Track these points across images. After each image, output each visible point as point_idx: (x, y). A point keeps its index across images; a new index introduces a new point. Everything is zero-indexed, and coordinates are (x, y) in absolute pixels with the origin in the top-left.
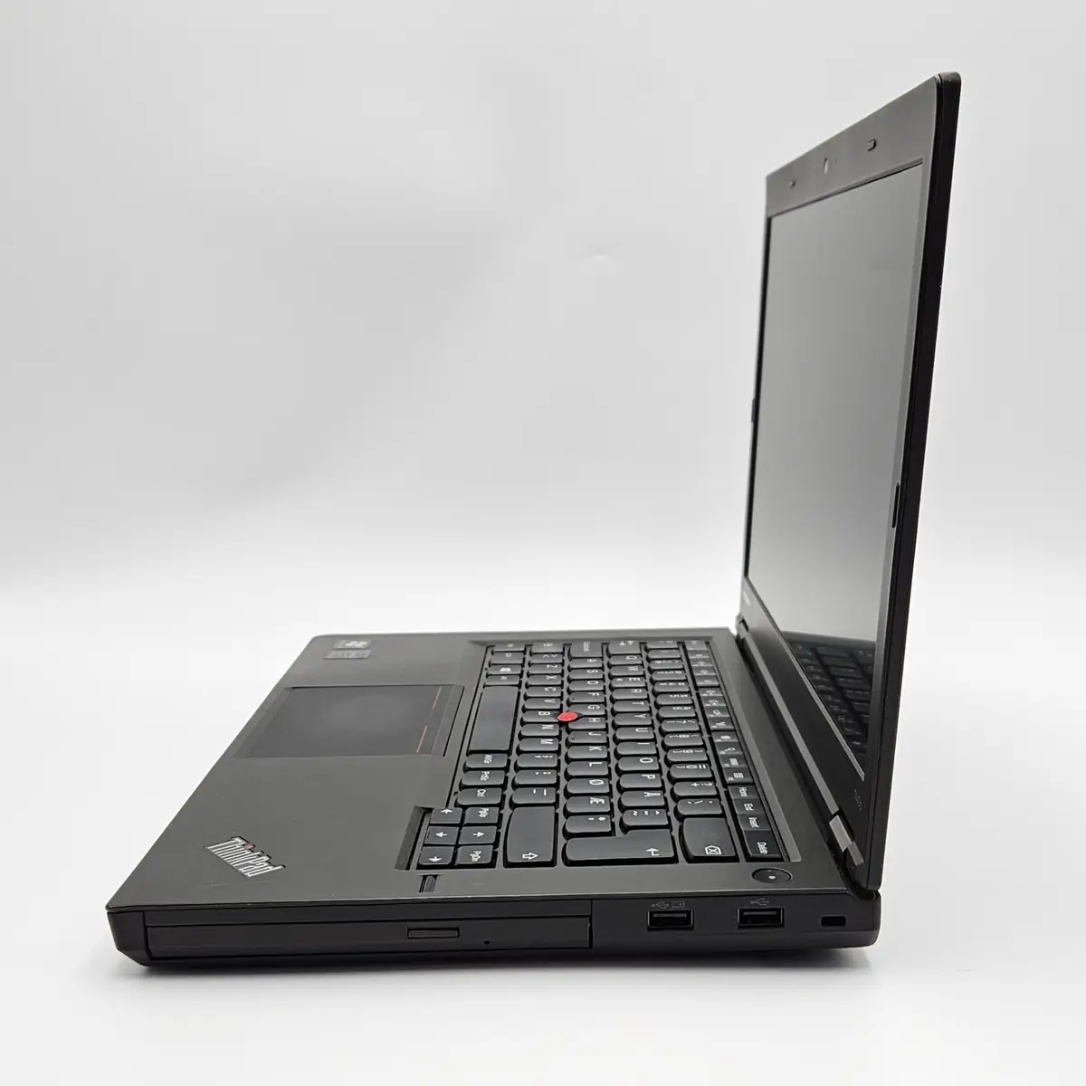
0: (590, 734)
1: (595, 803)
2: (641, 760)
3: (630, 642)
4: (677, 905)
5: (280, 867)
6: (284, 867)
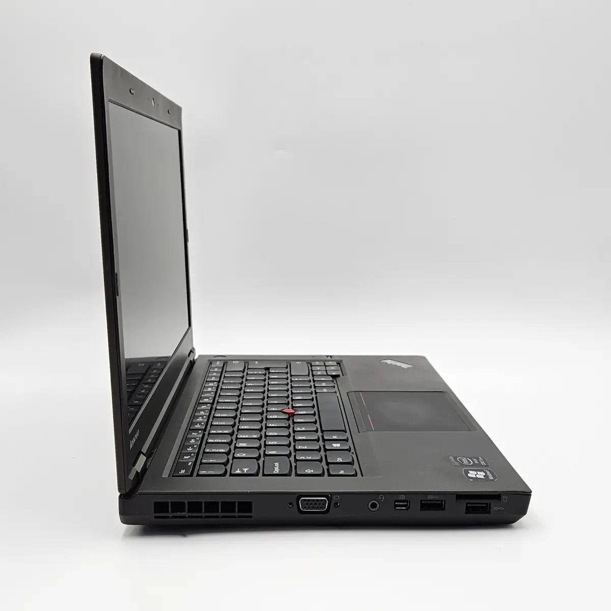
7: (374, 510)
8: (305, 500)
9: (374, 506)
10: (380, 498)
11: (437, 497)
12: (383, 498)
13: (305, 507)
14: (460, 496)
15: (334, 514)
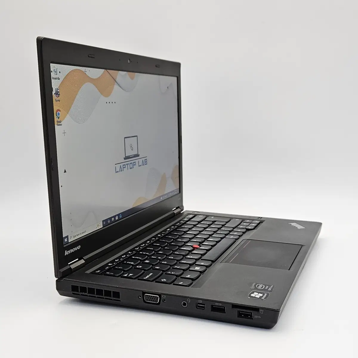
7: (185, 306)
8: (147, 295)
9: (185, 304)
10: (188, 300)
11: (220, 304)
12: (190, 301)
13: (147, 300)
14: (235, 306)
15: (162, 306)
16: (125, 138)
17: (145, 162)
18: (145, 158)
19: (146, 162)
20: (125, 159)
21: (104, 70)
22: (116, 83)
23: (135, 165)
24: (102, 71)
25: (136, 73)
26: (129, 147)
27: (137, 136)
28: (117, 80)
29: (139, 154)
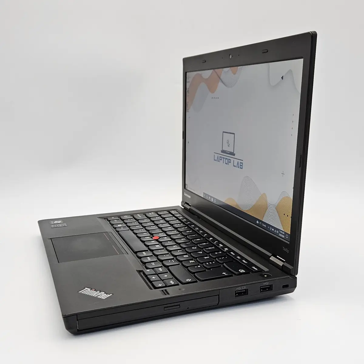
0: (169, 242)
1: (192, 262)
2: (193, 248)
3: (153, 213)
4: (243, 288)
5: (111, 295)
6: (113, 294)
16: (224, 132)
17: (240, 165)
18: (241, 161)
19: (242, 166)
20: (222, 152)
21: (212, 70)
22: (220, 80)
23: (230, 162)
24: (211, 71)
25: (239, 67)
26: (226, 142)
27: (234, 134)
28: (221, 77)
29: (234, 153)
